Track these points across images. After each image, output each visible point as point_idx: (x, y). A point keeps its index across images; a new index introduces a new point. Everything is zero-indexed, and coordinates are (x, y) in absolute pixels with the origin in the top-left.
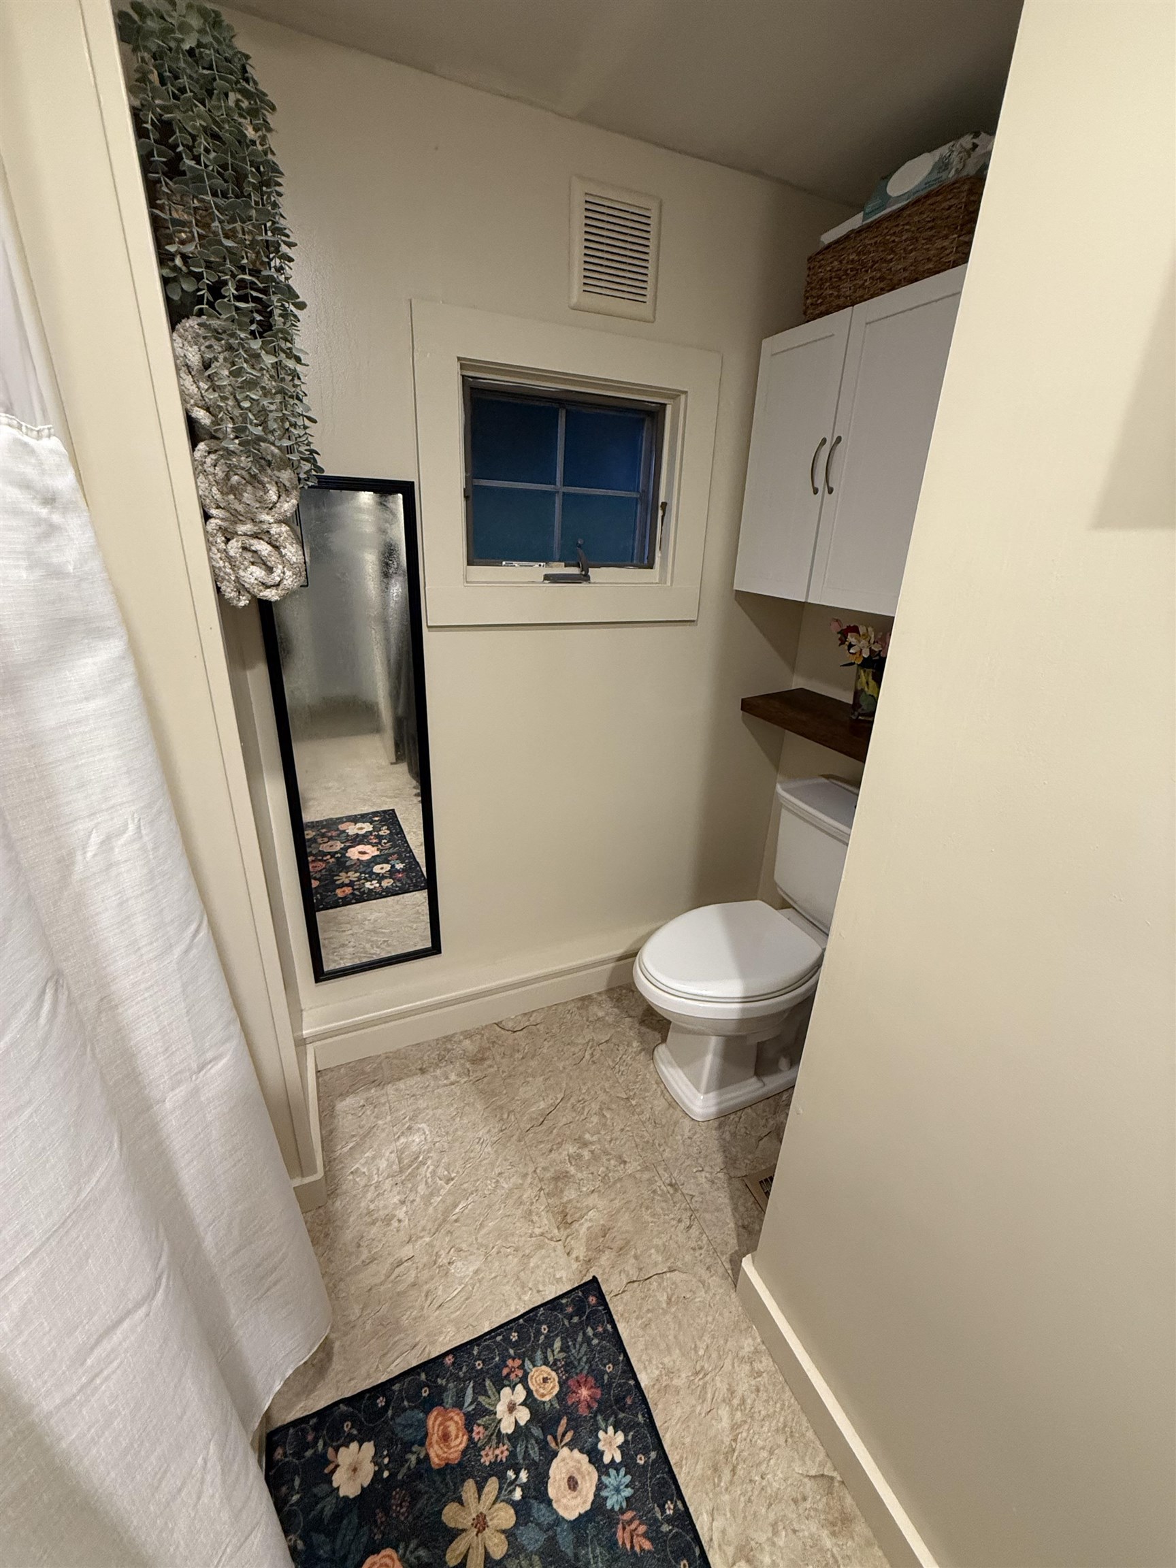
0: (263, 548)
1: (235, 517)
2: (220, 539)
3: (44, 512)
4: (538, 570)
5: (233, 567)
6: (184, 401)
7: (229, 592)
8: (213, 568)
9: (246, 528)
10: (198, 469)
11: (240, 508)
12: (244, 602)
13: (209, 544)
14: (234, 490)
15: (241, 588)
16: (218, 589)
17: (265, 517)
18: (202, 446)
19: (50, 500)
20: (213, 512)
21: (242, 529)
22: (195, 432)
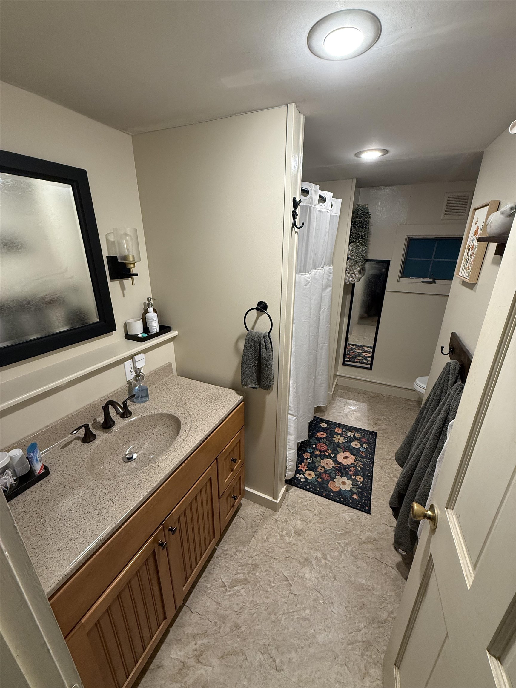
0: (353, 275)
1: (350, 270)
2: (348, 273)
3: (329, 274)
4: (421, 280)
5: (348, 278)
6: (348, 254)
7: (347, 282)
8: (345, 278)
9: (352, 272)
10: (347, 264)
11: (352, 269)
12: (348, 283)
13: (346, 274)
14: (351, 267)
15: (348, 281)
16: (345, 281)
17: (355, 271)
18: (349, 260)
19: (330, 273)
20: (348, 270)
21: (351, 272)
22: (348, 258)
